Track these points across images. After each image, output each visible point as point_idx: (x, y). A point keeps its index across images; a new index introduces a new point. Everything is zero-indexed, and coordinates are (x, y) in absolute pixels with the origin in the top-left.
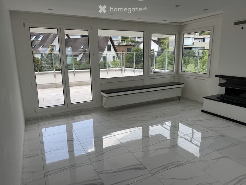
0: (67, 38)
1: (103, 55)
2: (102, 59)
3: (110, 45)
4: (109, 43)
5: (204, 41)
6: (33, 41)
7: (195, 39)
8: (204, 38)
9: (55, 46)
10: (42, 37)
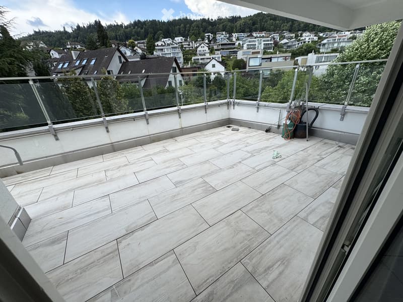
0: (125, 61)
1: (169, 80)
2: (168, 84)
3: (176, 68)
4: (174, 65)
5: (271, 61)
6: (85, 65)
7: (263, 59)
8: (271, 57)
9: (112, 71)
10: (94, 60)
